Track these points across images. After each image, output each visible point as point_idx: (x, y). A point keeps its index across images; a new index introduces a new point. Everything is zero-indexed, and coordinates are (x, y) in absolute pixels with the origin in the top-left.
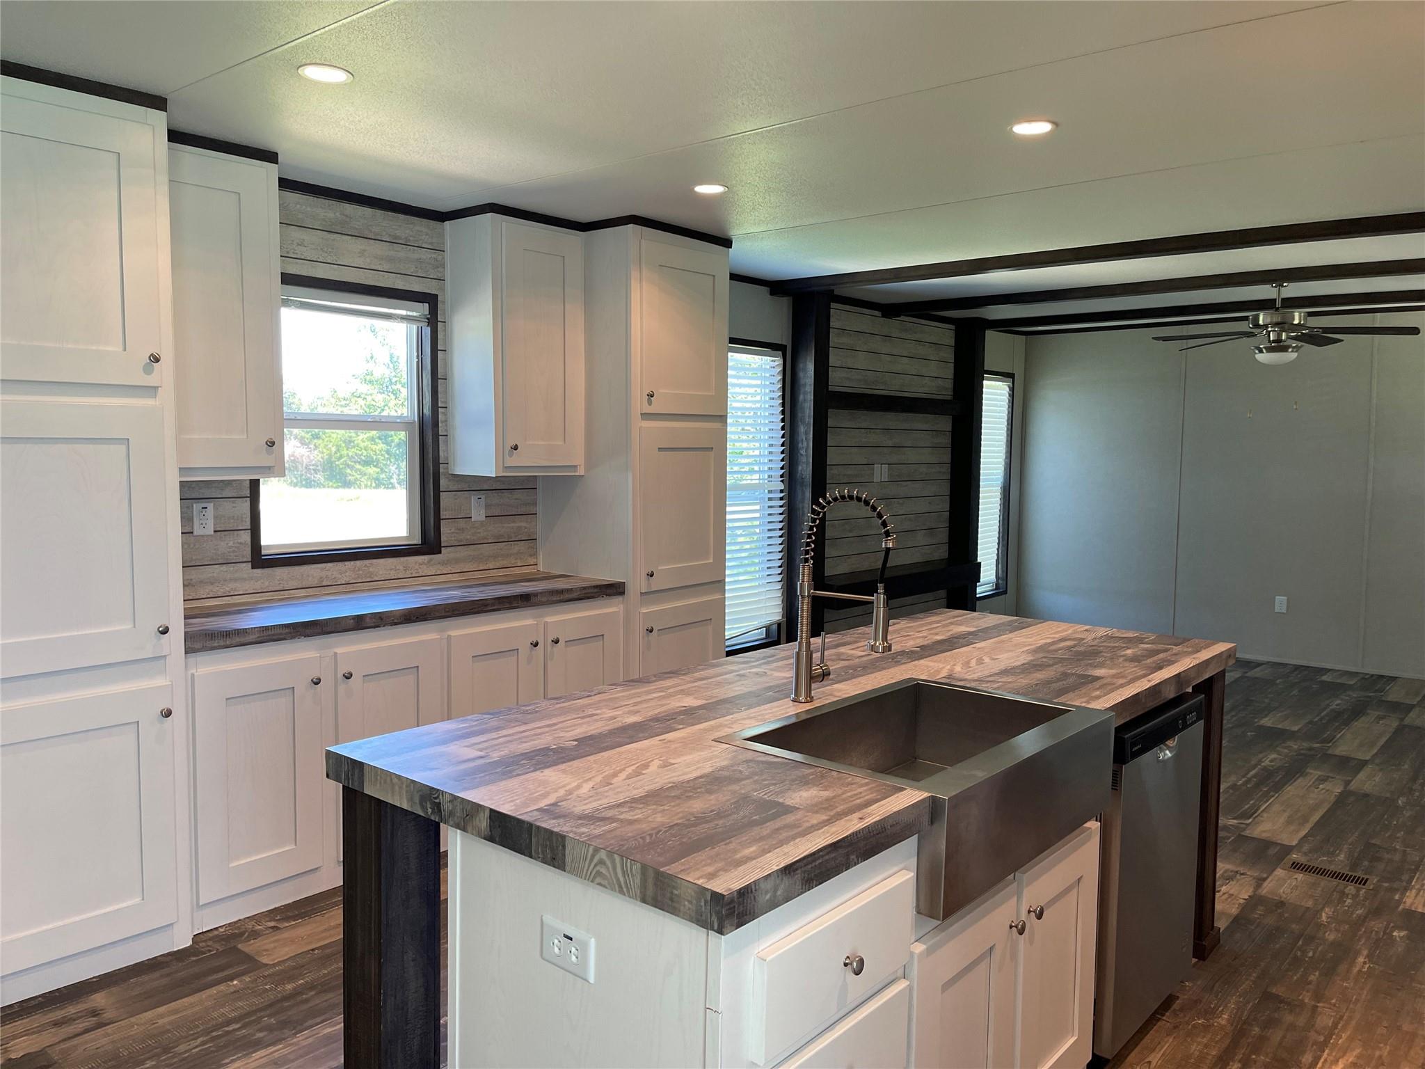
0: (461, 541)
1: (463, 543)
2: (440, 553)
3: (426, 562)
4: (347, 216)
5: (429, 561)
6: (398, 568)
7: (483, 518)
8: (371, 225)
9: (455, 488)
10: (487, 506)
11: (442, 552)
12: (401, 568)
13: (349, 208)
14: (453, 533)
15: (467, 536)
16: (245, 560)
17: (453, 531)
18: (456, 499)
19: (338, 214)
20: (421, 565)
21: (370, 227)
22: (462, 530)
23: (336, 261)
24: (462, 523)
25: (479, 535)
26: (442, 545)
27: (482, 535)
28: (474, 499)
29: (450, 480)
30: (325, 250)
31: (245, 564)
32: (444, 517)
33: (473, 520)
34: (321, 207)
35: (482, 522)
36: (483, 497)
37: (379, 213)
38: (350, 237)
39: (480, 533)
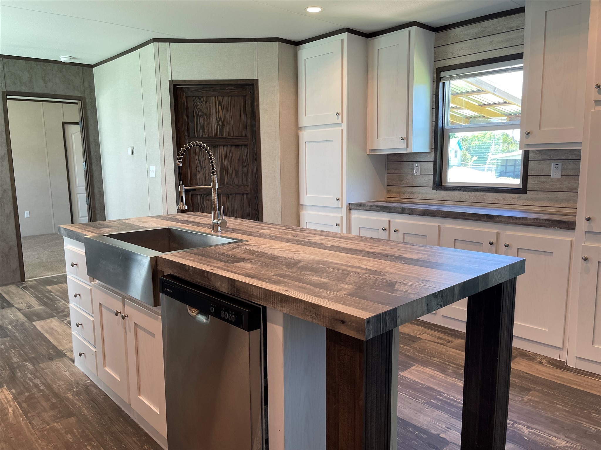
0: (542, 188)
1: (542, 190)
2: (526, 194)
3: (516, 197)
4: (484, 28)
5: (520, 197)
6: (499, 198)
7: (559, 176)
8: (497, 27)
9: (540, 158)
10: (562, 170)
11: (527, 193)
12: (501, 199)
13: (486, 23)
14: (536, 183)
15: (547, 186)
16: (430, 186)
17: (536, 182)
18: (540, 165)
19: (480, 29)
20: (514, 198)
21: (496, 28)
22: (543, 182)
23: (477, 51)
24: (543, 179)
25: (555, 186)
26: (528, 190)
27: (558, 186)
28: (553, 164)
29: (536, 154)
30: (472, 48)
31: (430, 188)
32: (530, 174)
33: (551, 177)
34: (472, 29)
35: (558, 180)
36: (560, 164)
37: (501, 19)
38: (485, 37)
39: (556, 185)
